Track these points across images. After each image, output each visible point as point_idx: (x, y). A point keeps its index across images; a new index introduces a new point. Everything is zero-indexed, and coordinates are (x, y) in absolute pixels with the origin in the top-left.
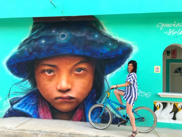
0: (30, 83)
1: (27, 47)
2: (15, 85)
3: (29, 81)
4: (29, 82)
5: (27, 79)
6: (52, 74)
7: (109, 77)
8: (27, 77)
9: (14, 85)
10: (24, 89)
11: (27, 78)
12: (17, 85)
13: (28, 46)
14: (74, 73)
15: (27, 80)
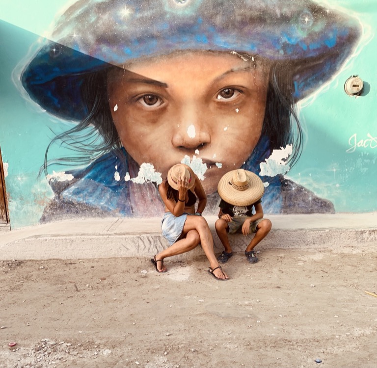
0: (100, 133)
1: (79, 31)
2: (60, 141)
3: (97, 128)
4: (97, 131)
5: (90, 121)
6: (157, 106)
7: (301, 107)
8: (88, 117)
9: (56, 139)
10: (87, 148)
11: (90, 119)
12: (64, 139)
13: (80, 26)
14: (214, 101)
15: (92, 126)
